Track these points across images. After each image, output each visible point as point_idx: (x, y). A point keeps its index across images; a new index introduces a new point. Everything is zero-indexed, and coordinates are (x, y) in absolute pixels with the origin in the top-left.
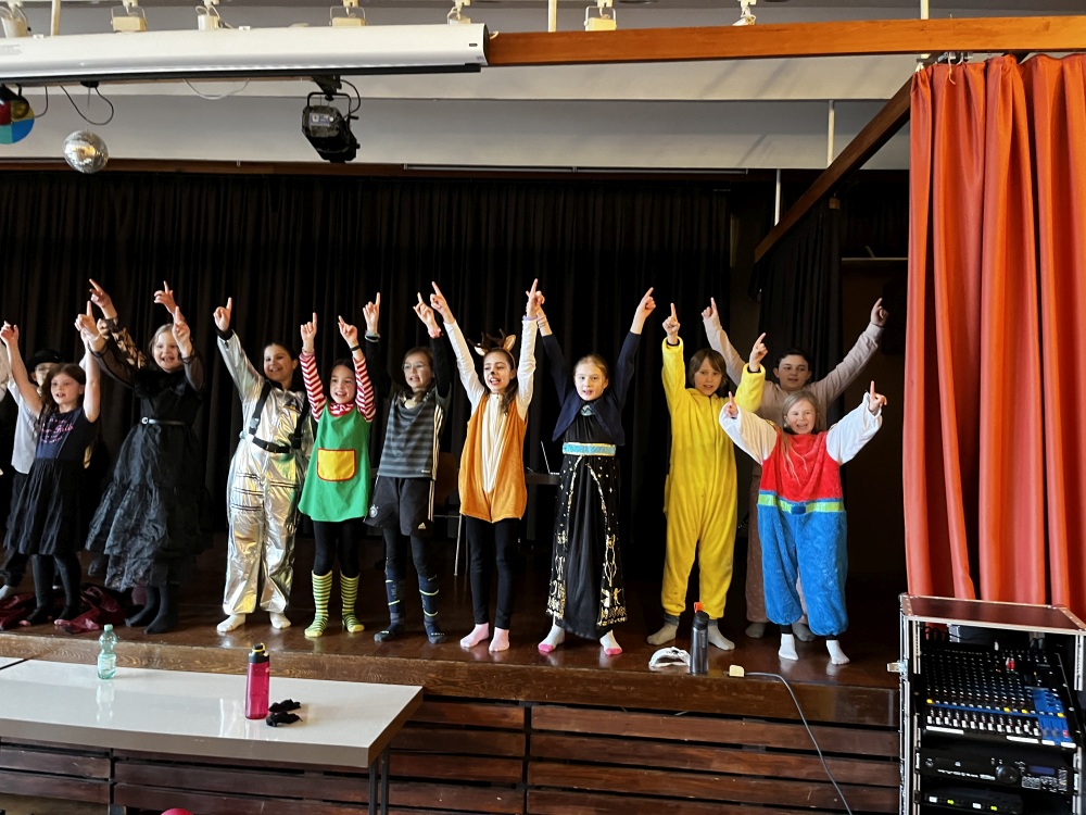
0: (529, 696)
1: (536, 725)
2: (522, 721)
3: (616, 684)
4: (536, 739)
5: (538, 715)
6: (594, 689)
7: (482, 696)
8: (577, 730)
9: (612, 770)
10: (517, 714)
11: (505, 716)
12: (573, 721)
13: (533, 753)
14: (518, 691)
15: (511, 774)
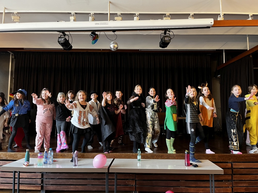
0: (232, 161)
1: (234, 167)
2: (231, 166)
3: (251, 157)
4: (234, 170)
5: (234, 165)
6: (246, 158)
7: (222, 161)
8: (243, 167)
9: (251, 175)
10: (229, 165)
11: (227, 165)
12: (242, 165)
13: (234, 173)
14: (230, 160)
15: (229, 178)
